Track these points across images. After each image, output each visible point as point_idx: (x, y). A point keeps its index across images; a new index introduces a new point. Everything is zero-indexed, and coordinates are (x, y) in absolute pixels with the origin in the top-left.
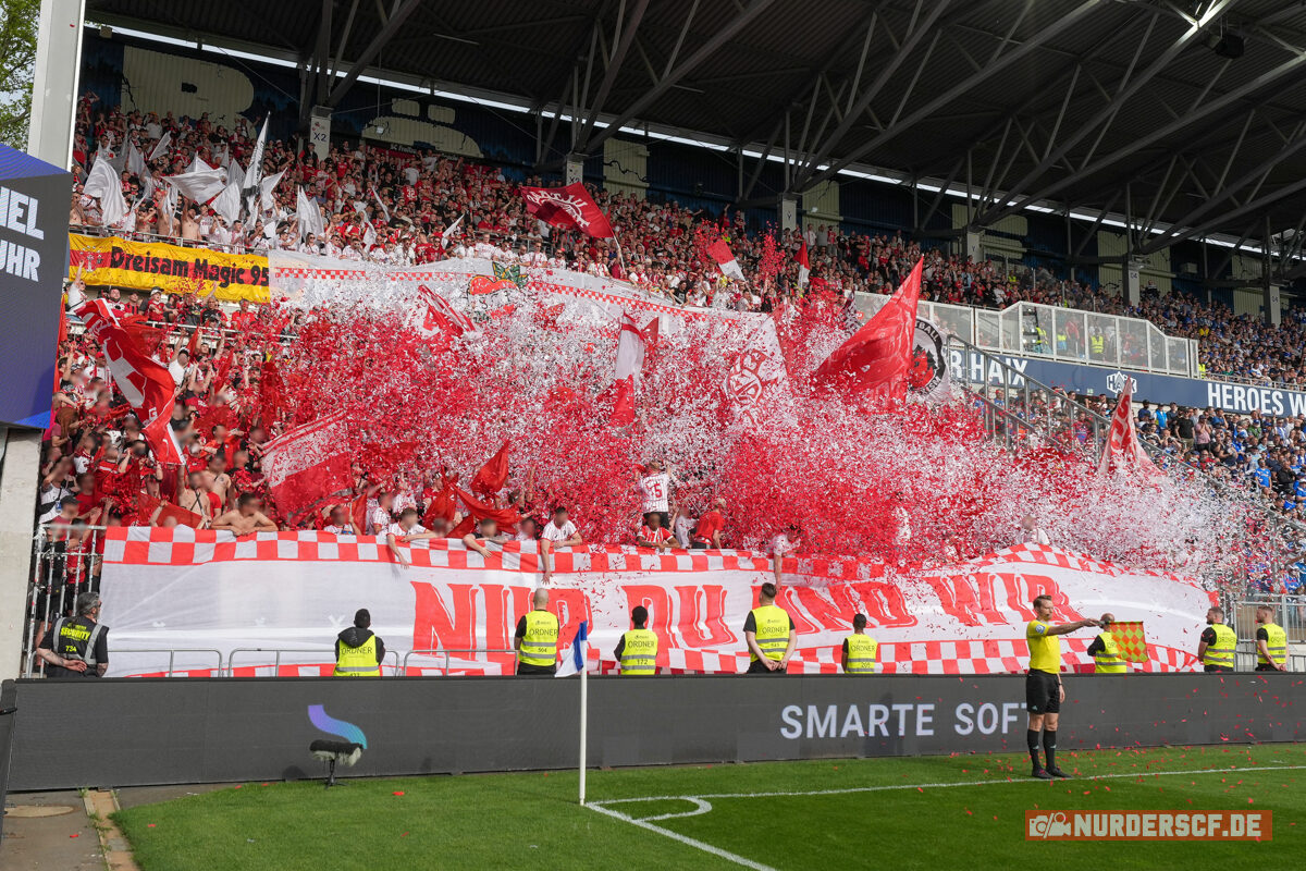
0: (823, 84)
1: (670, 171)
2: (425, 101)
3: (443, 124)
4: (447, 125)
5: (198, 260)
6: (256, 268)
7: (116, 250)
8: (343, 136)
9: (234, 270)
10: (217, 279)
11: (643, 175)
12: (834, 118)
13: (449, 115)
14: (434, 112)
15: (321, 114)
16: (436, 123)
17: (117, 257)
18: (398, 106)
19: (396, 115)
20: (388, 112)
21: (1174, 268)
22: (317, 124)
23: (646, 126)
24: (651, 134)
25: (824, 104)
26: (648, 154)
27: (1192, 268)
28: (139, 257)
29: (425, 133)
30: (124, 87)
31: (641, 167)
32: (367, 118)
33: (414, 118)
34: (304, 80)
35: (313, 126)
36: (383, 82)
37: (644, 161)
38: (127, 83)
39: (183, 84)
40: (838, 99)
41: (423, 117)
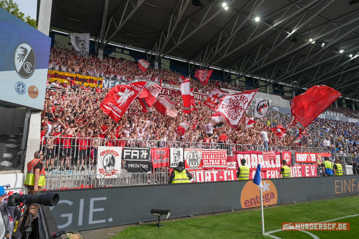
0: (209, 47)
1: (174, 65)
2: (123, 49)
3: (127, 54)
4: (128, 54)
5: (76, 77)
6: (90, 79)
7: (56, 73)
8: (105, 56)
9: (85, 79)
10: (81, 81)
11: (169, 67)
12: (212, 53)
13: (128, 52)
14: (124, 51)
15: (101, 49)
16: (125, 54)
17: (56, 75)
18: (117, 50)
19: (116, 52)
20: (115, 51)
21: (273, 88)
22: (100, 52)
23: (170, 56)
24: (170, 58)
25: (209, 50)
26: (170, 62)
27: (277, 88)
28: (62, 75)
29: (123, 56)
30: (55, 43)
31: (168, 65)
32: (110, 52)
33: (120, 53)
34: (96, 43)
35: (99, 52)
36: (114, 45)
37: (169, 63)
38: (55, 42)
39: (69, 43)
40: (212, 49)
41: (122, 52)
